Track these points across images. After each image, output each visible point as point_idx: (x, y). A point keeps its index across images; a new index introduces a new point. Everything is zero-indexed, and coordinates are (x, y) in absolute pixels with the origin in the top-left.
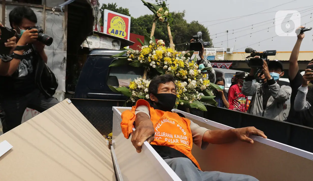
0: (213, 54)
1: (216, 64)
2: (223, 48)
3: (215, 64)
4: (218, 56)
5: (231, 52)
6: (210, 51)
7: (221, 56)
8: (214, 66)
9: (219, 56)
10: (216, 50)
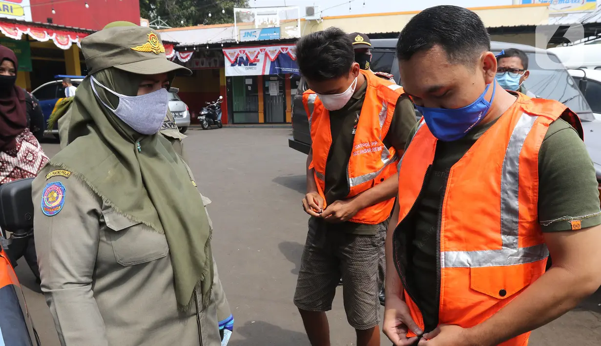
0: (272, 23)
1: (287, 49)
2: (296, 7)
3: (282, 49)
4: (286, 28)
5: (316, 17)
6: (266, 17)
7: (292, 29)
8: (281, 53)
9: (289, 29)
10: (278, 13)
